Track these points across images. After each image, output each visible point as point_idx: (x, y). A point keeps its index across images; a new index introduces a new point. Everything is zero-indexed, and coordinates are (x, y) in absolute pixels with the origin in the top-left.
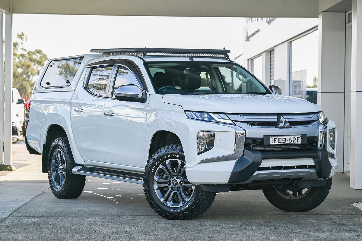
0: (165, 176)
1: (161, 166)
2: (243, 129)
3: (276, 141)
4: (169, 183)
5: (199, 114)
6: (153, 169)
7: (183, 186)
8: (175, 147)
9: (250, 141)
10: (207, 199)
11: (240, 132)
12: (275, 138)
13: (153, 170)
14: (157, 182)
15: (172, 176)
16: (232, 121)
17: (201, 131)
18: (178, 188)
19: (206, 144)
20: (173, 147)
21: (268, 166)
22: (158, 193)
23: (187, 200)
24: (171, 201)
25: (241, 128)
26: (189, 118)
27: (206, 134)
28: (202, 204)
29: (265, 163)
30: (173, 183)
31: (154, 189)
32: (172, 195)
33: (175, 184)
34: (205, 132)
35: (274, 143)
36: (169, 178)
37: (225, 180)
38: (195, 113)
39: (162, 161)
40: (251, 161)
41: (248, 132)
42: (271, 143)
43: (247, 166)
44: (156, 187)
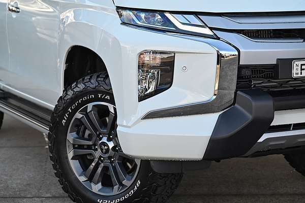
0: (87, 133)
1: (78, 115)
2: (234, 46)
3: (304, 69)
4: (95, 147)
5: (143, 15)
6: (65, 119)
7: (119, 156)
8: (102, 79)
9: (247, 73)
10: (165, 184)
11: (229, 53)
12: (302, 65)
13: (65, 121)
14: (74, 145)
15: (100, 134)
16: (211, 29)
17: (146, 52)
18: (110, 158)
19: (158, 78)
20: (99, 79)
21: (288, 123)
22: (75, 166)
23: (127, 183)
24: (98, 183)
25: (230, 44)
26: (124, 23)
27: (158, 56)
28: (154, 193)
29: (281, 118)
30: (102, 150)
31: (67, 158)
32: (100, 169)
33: (104, 151)
34: (156, 53)
35: (299, 75)
36: (94, 139)
37: (197, 152)
38: (136, 12)
39: (80, 106)
40: (250, 117)
41: (245, 52)
42: (295, 76)
43: (242, 126)
44: (70, 155)
